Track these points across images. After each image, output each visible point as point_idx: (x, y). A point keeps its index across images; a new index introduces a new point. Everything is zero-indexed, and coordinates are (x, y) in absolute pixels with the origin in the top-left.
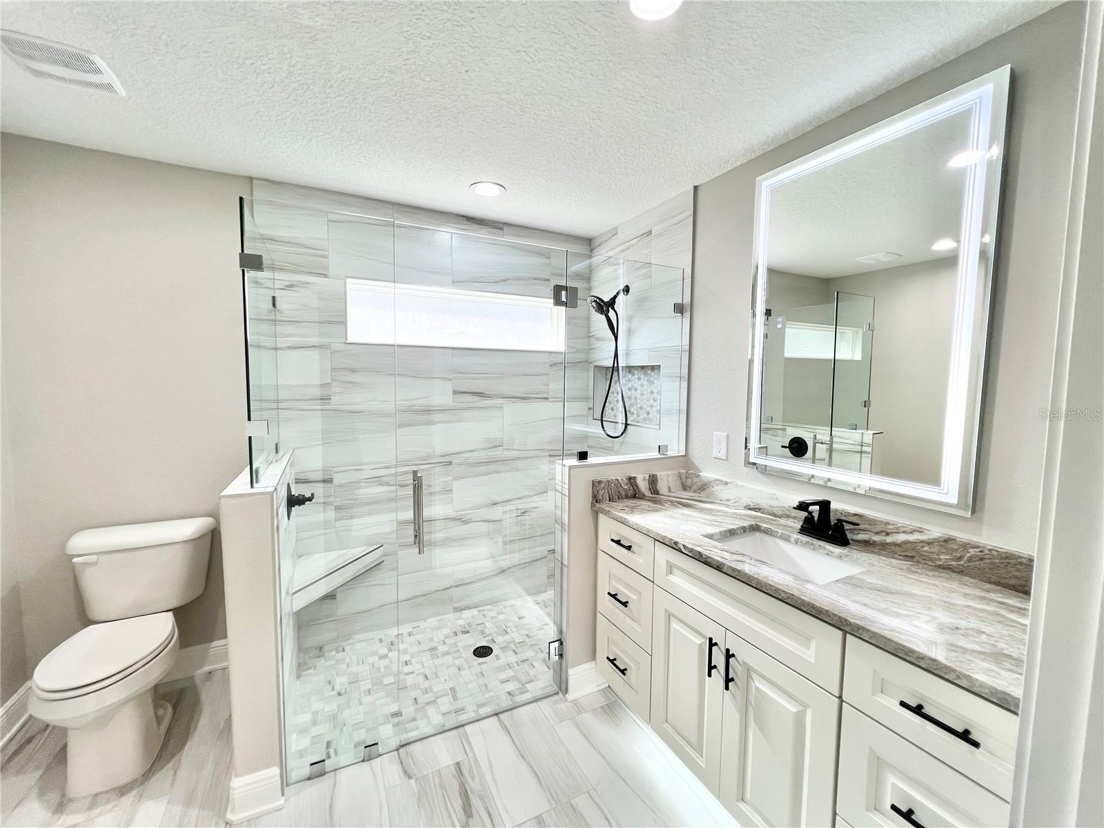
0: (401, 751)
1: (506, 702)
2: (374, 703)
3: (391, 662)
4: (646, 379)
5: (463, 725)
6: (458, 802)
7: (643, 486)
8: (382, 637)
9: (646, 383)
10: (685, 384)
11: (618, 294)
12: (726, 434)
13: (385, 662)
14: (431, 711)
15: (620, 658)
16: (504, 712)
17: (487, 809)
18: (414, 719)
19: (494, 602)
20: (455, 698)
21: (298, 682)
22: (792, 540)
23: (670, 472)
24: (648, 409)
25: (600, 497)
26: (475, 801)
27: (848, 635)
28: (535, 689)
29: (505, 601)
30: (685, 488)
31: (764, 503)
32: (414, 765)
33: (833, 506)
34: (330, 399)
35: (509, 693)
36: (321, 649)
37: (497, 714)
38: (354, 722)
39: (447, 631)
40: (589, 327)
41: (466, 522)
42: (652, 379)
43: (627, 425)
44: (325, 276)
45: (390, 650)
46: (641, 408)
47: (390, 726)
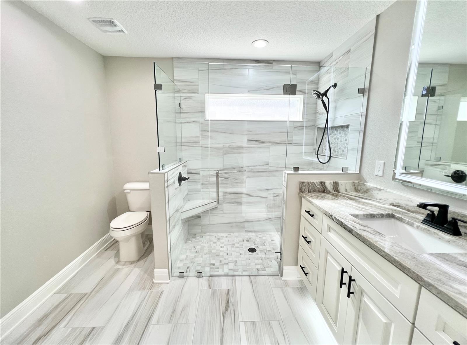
0: (210, 278)
1: (255, 272)
2: (206, 258)
3: (217, 245)
4: (343, 133)
5: (235, 276)
6: (224, 304)
7: (329, 186)
8: (217, 236)
9: (343, 135)
10: (362, 134)
11: (329, 88)
12: (383, 162)
13: (215, 245)
14: (225, 267)
15: (306, 267)
16: (253, 276)
17: (234, 310)
18: (218, 268)
19: (263, 232)
20: (235, 265)
21: (185, 244)
22: (415, 226)
23: (347, 182)
24: (343, 149)
25: (303, 190)
26: (230, 305)
27: (423, 288)
28: (268, 271)
29: (268, 232)
30: (356, 190)
31: (402, 203)
32: (213, 284)
33: (450, 209)
34: (199, 142)
35: (258, 269)
36: (195, 235)
37: (250, 276)
38: (198, 263)
39: (240, 239)
40: (316, 108)
41: (251, 196)
42: (347, 133)
43: (330, 157)
44: (198, 93)
45: (218, 241)
46: (340, 148)
47: (209, 268)
